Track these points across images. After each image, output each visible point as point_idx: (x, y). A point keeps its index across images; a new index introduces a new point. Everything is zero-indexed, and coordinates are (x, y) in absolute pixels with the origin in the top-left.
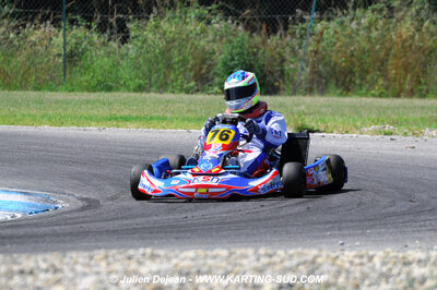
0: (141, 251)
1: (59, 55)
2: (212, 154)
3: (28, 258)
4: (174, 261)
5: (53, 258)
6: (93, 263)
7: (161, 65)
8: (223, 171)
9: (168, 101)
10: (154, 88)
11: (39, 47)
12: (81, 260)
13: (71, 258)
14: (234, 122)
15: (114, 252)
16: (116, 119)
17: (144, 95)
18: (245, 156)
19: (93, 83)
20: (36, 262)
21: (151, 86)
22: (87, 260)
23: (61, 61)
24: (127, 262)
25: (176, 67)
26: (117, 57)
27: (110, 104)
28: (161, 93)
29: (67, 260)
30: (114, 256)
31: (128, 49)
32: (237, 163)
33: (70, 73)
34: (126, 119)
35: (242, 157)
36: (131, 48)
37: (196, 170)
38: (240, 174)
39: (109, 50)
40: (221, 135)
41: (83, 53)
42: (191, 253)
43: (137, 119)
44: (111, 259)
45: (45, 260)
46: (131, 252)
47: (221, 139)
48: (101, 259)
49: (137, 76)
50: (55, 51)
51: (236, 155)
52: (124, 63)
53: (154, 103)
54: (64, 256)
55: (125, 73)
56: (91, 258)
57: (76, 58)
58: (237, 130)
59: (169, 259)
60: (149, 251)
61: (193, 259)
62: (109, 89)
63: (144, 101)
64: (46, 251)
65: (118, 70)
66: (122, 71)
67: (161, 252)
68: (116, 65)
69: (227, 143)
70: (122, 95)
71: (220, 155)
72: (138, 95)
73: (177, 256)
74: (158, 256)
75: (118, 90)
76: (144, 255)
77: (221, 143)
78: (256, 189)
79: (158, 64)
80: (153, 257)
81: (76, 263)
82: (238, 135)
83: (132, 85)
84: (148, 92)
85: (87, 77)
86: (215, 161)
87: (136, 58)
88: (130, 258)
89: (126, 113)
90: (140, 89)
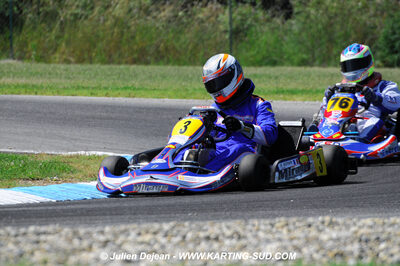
0: (320, 218)
1: (226, 32)
2: (333, 121)
3: (212, 225)
4: (353, 229)
5: (236, 225)
6: (274, 230)
7: (324, 40)
8: (343, 137)
9: (332, 75)
10: (317, 62)
11: (207, 24)
12: (262, 227)
13: (254, 225)
14: (352, 90)
15: (294, 219)
16: (283, 92)
17: (308, 69)
18: (364, 123)
19: (259, 58)
20: (220, 229)
21: (314, 60)
22: (269, 227)
23: (227, 36)
24: (306, 230)
25: (339, 41)
26: (281, 33)
27: (276, 78)
28: (324, 67)
29: (249, 227)
30: (294, 224)
31: (292, 25)
32: (356, 129)
33: (236, 49)
34: (293, 92)
35: (361, 123)
36: (295, 24)
37: (318, 136)
38: (360, 140)
39: (273, 25)
40: (341, 103)
41: (247, 29)
42: (369, 221)
43: (303, 92)
44: (291, 227)
45: (228, 227)
46: (310, 220)
47: (341, 106)
48: (283, 227)
49: (300, 50)
50: (222, 27)
51: (355, 121)
52: (287, 38)
53: (319, 76)
54: (247, 223)
55: (289, 48)
56: (272, 225)
57: (241, 34)
58: (355, 98)
59: (348, 227)
60: (327, 219)
61: (371, 227)
62: (274, 63)
63: (309, 75)
64: (226, 218)
65: (282, 45)
66: (285, 46)
67: (340, 220)
68: (279, 41)
69: (346, 110)
70: (287, 69)
71: (340, 122)
72: (302, 69)
73: (355, 224)
74: (337, 224)
75: (282, 64)
76: (323, 222)
77: (341, 110)
78: (375, 153)
79: (320, 39)
80: (332, 224)
81: (258, 230)
82: (356, 103)
83: (296, 59)
84: (312, 66)
85: (252, 53)
86: (335, 128)
87: (300, 34)
88: (310, 226)
89: (292, 86)
90: (304, 63)
